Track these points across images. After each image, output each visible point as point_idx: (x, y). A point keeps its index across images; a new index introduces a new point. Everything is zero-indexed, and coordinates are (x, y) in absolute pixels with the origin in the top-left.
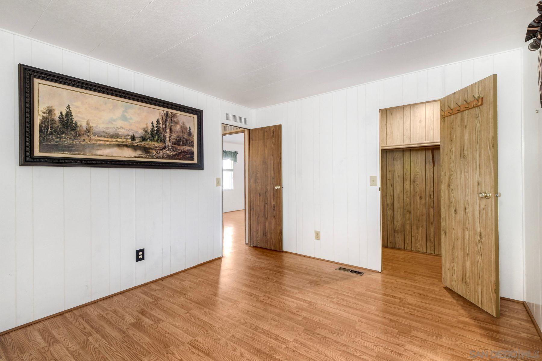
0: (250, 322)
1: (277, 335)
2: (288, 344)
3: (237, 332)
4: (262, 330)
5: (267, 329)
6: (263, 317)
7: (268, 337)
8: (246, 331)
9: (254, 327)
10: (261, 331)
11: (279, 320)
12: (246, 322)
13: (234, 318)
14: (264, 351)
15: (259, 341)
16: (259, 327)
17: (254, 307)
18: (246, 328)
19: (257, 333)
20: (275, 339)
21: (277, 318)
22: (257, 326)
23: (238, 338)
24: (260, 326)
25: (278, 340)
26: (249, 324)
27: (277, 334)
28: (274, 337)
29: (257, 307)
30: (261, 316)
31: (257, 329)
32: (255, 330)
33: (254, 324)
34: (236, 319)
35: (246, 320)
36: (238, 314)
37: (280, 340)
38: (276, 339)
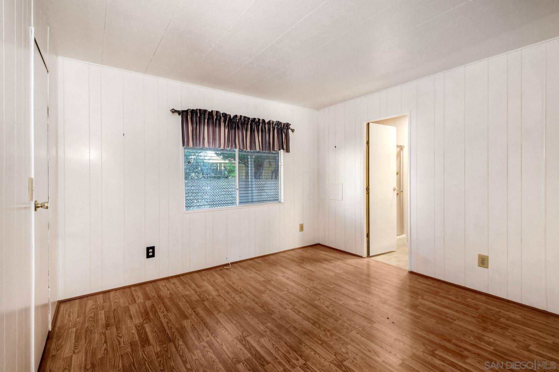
0: (319, 331)
1: (298, 314)
2: (293, 307)
3: (333, 323)
4: (309, 321)
5: (304, 321)
6: (305, 333)
7: (305, 315)
8: (324, 323)
9: (317, 325)
10: (311, 321)
11: (290, 327)
12: (324, 331)
13: (337, 338)
14: (311, 307)
15: (314, 313)
16: (312, 324)
17: (313, 350)
18: (324, 325)
19: (314, 319)
20: (301, 312)
21: (291, 330)
22: (313, 325)
23: (332, 318)
24: (310, 325)
25: (298, 311)
26: (321, 329)
27: (298, 316)
28: (301, 314)
29: (311, 348)
30: (308, 335)
31: (314, 323)
32: (316, 322)
33: (317, 328)
34: (336, 338)
35: (324, 334)
36: (334, 344)
37: (297, 311)
38: (299, 312)
